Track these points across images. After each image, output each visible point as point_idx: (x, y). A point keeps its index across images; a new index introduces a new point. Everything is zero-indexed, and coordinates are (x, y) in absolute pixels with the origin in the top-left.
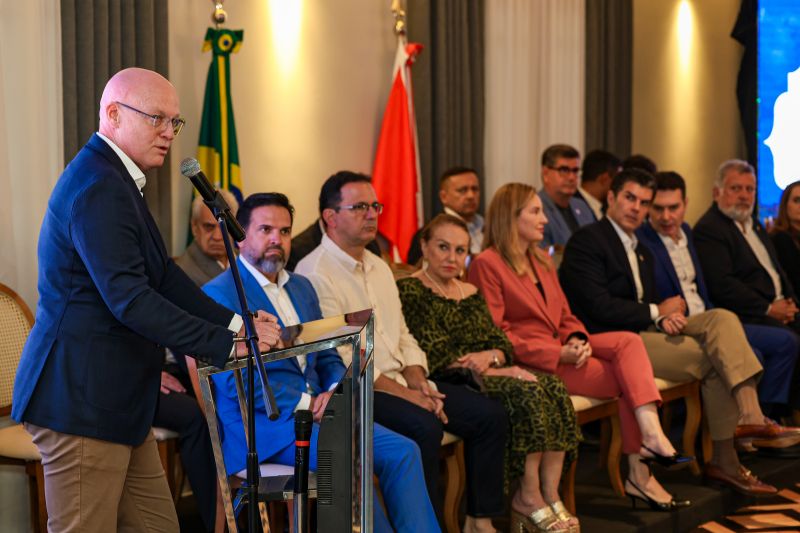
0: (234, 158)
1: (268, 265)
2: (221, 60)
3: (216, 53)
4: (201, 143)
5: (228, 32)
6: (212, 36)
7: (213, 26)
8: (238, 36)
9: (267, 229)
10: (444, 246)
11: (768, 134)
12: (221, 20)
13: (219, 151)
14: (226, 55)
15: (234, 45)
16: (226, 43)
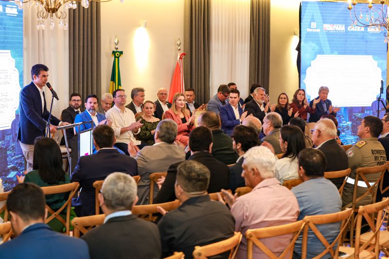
0: (119, 84)
1: (91, 111)
2: (117, 59)
3: (115, 57)
4: (111, 80)
5: (118, 52)
6: (114, 53)
7: (115, 50)
8: (121, 53)
9: (91, 103)
10: (147, 108)
11: (304, 79)
12: (117, 49)
13: (115, 83)
14: (118, 58)
15: (120, 55)
16: (118, 55)
